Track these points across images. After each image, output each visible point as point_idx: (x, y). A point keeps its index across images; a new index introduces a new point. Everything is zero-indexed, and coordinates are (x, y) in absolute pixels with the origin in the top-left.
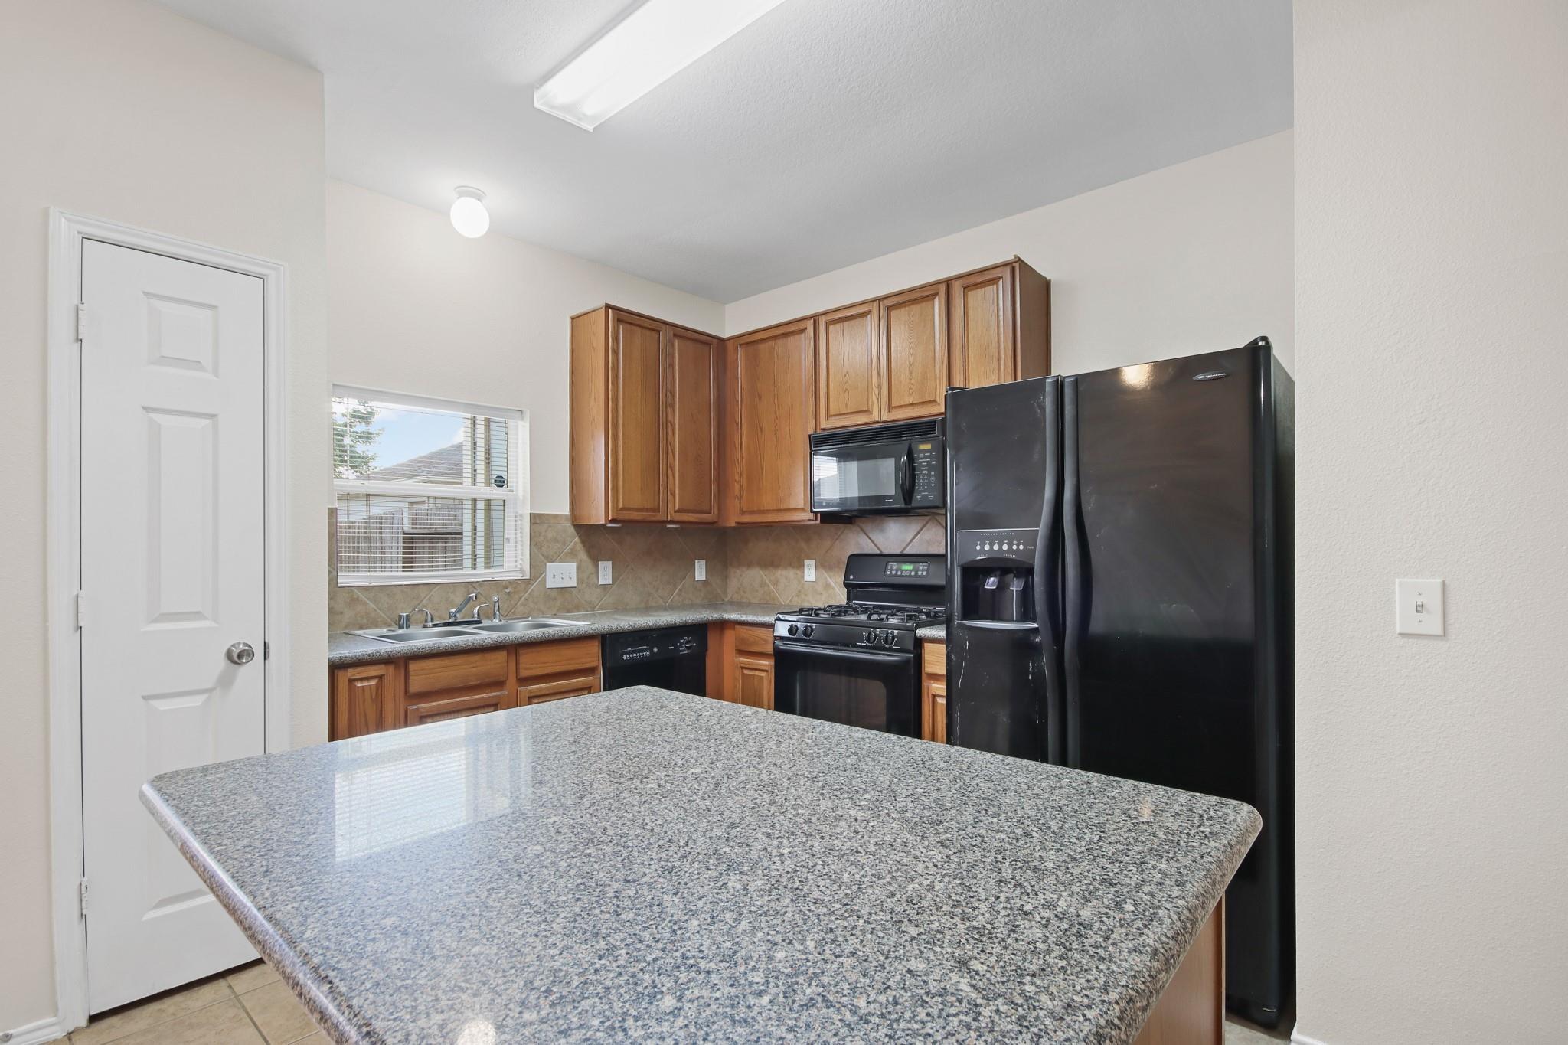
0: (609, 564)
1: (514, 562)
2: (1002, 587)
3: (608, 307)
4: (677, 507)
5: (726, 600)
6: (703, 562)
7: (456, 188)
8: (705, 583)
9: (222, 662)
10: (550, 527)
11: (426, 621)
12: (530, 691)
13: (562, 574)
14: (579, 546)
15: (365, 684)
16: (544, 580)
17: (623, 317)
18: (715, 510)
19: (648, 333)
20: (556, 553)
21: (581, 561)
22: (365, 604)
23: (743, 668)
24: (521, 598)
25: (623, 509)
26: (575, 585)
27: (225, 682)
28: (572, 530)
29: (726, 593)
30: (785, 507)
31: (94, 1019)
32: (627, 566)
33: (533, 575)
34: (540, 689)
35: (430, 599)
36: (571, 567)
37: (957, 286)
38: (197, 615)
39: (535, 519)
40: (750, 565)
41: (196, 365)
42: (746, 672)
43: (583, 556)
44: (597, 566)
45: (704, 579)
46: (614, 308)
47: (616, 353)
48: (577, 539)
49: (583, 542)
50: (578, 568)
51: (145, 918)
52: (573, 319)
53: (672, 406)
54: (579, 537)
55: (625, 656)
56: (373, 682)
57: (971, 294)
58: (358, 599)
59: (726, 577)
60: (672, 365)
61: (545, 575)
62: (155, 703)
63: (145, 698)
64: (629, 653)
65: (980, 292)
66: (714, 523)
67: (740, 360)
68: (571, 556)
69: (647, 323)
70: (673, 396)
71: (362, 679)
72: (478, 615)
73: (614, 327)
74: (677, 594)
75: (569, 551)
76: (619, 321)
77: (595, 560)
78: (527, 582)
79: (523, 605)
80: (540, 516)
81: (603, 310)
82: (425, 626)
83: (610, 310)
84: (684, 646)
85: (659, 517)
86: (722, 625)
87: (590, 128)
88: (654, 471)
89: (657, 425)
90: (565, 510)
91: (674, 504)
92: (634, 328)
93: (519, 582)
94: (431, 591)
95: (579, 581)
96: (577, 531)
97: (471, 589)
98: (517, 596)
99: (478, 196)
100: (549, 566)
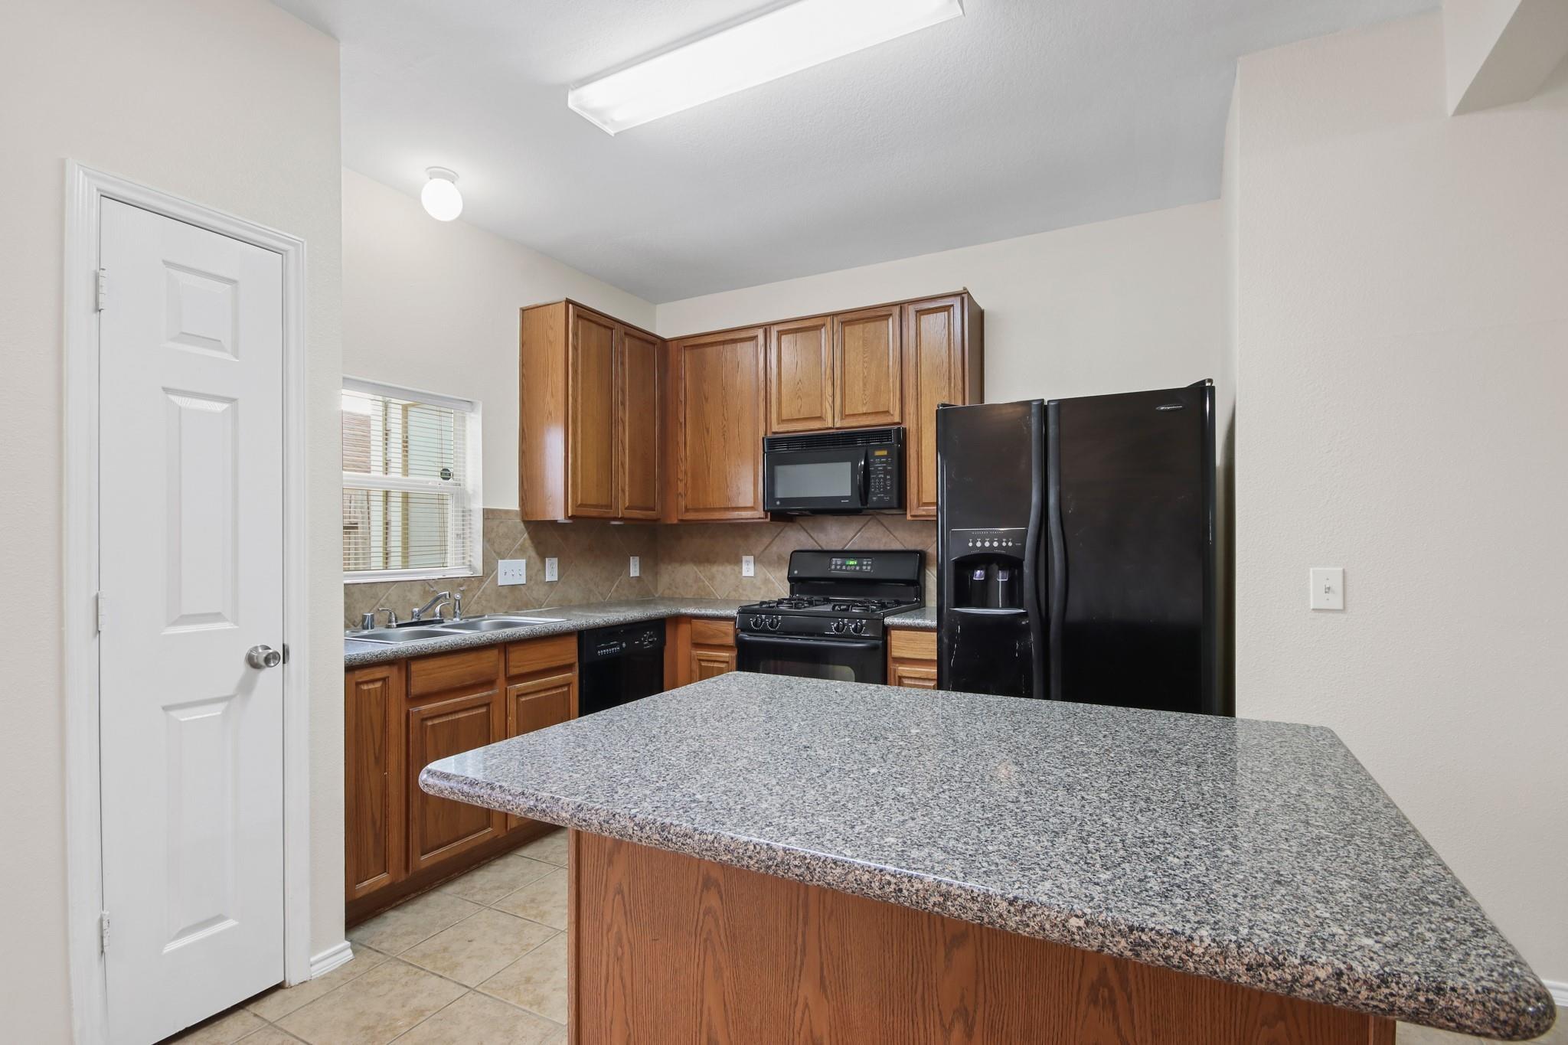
0: (555, 560)
1: (467, 559)
2: (988, 577)
3: (568, 302)
4: (627, 504)
5: (657, 596)
6: (637, 558)
7: (428, 169)
8: (638, 579)
9: (242, 667)
10: (502, 522)
11: (390, 621)
12: (518, 690)
13: (513, 571)
14: (528, 543)
15: (371, 686)
16: (496, 578)
17: (584, 314)
18: (658, 508)
19: (603, 330)
20: (507, 549)
21: (529, 557)
23: (700, 660)
24: (474, 596)
25: (582, 505)
26: (525, 582)
27: (246, 688)
28: (522, 526)
29: (656, 588)
30: (734, 505)
32: (572, 563)
33: (485, 572)
34: (528, 687)
35: (387, 598)
36: (520, 564)
37: (911, 310)
38: (217, 617)
39: (489, 514)
40: (683, 561)
41: (215, 343)
42: (703, 664)
43: (532, 553)
44: (544, 563)
45: (638, 575)
46: (575, 304)
47: (575, 348)
48: (526, 535)
49: (532, 538)
50: (527, 565)
51: (165, 952)
52: (523, 310)
53: (623, 404)
54: (529, 533)
55: (599, 652)
56: (378, 685)
57: (924, 318)
59: (656, 574)
60: (623, 364)
61: (497, 573)
62: (174, 714)
63: (166, 709)
64: (602, 648)
65: (932, 317)
66: (655, 520)
67: (686, 359)
68: (521, 552)
69: (603, 321)
70: (624, 393)
71: (367, 682)
72: (441, 614)
73: (574, 323)
74: (616, 591)
75: (519, 547)
76: (578, 317)
77: (543, 556)
78: (480, 580)
79: (477, 603)
80: (492, 511)
81: (563, 305)
82: (389, 627)
83: (570, 305)
84: (647, 640)
86: (678, 619)
87: (612, 132)
88: (607, 467)
89: (611, 421)
90: (518, 508)
91: (623, 504)
92: (591, 324)
93: (473, 579)
94: (389, 589)
95: (529, 578)
96: (527, 528)
97: (427, 588)
98: (471, 594)
99: (452, 178)
100: (500, 563)
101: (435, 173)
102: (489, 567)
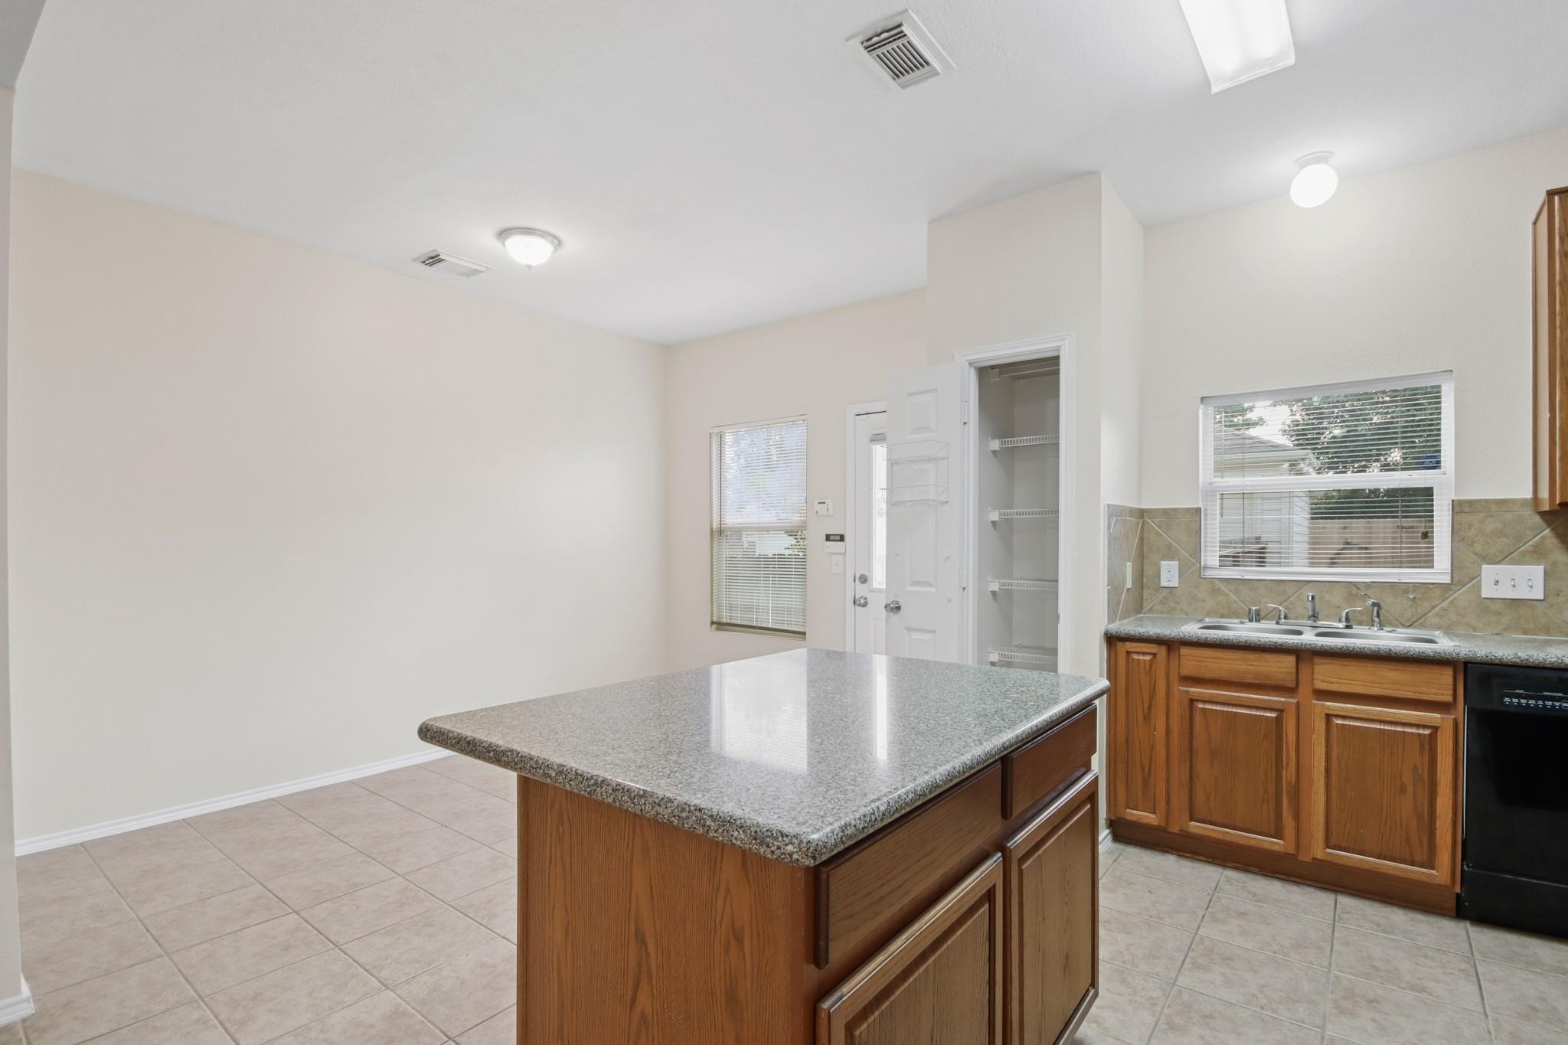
3: (1550, 196)
7: (1296, 162)
11: (1279, 618)
12: (1329, 708)
13: (1514, 581)
15: (1141, 657)
16: (1478, 588)
20: (1501, 551)
21: (1552, 559)
22: (1227, 595)
24: (1434, 607)
26: (1542, 597)
28: (1537, 519)
33: (1456, 579)
35: (1298, 597)
36: (1537, 571)
39: (1461, 506)
43: (1561, 557)
48: (1547, 532)
49: (1559, 537)
50: (1547, 575)
54: (1553, 531)
55: (1507, 700)
56: (1148, 658)
58: (1219, 589)
61: (1481, 580)
64: (1519, 696)
68: (1537, 554)
71: (1138, 653)
72: (1347, 619)
75: (1530, 549)
78: (1446, 589)
79: (1437, 615)
80: (1469, 503)
81: (1547, 202)
83: (1553, 200)
87: (1291, 60)
90: (1529, 495)
93: (1432, 586)
94: (1301, 588)
95: (1550, 592)
96: (1549, 523)
97: (1355, 591)
98: (1427, 605)
99: (1321, 158)
100: (1486, 569)
101: (1304, 163)
102: (1463, 573)
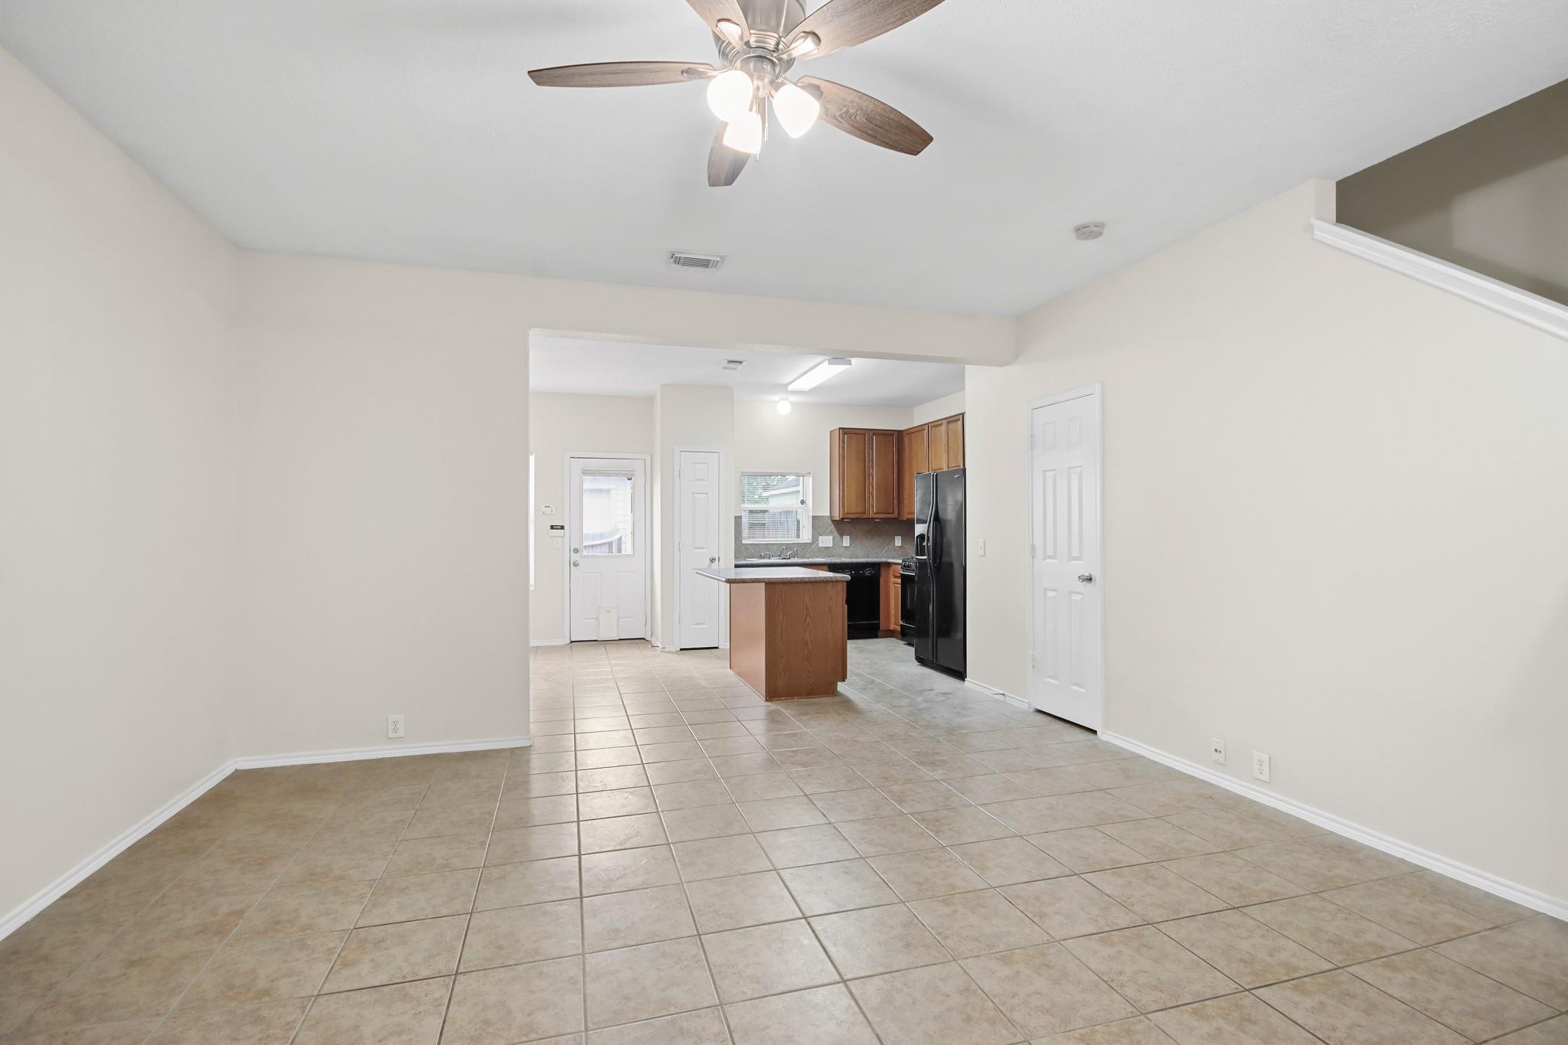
0: (847, 537)
1: (806, 536)
3: (840, 428)
4: (875, 512)
6: (900, 537)
9: (708, 561)
10: (821, 521)
13: (826, 541)
14: (834, 529)
16: (818, 545)
17: (845, 431)
18: (896, 512)
20: (823, 531)
21: (835, 535)
22: (751, 550)
23: (894, 583)
25: (847, 513)
28: (830, 522)
31: (681, 650)
32: (858, 538)
33: (814, 541)
36: (831, 538)
39: (814, 518)
43: (836, 533)
44: (842, 538)
45: (901, 545)
46: (842, 429)
47: (843, 448)
48: (833, 526)
49: (836, 528)
52: (830, 432)
53: (872, 466)
58: (748, 548)
60: (872, 448)
61: (819, 541)
66: (895, 519)
67: (906, 439)
68: (831, 533)
69: (858, 432)
70: (873, 462)
72: (790, 556)
73: (842, 437)
74: (886, 552)
75: (830, 531)
76: (845, 434)
77: (842, 535)
78: (811, 544)
79: (809, 553)
80: (817, 516)
81: (837, 430)
84: (868, 572)
85: (865, 516)
86: (888, 565)
88: (863, 495)
89: (865, 476)
90: (829, 515)
91: (874, 509)
92: (850, 435)
93: (807, 544)
95: (833, 545)
96: (833, 523)
98: (807, 550)
99: (786, 399)
100: (820, 537)
101: (782, 399)
102: (815, 539)
